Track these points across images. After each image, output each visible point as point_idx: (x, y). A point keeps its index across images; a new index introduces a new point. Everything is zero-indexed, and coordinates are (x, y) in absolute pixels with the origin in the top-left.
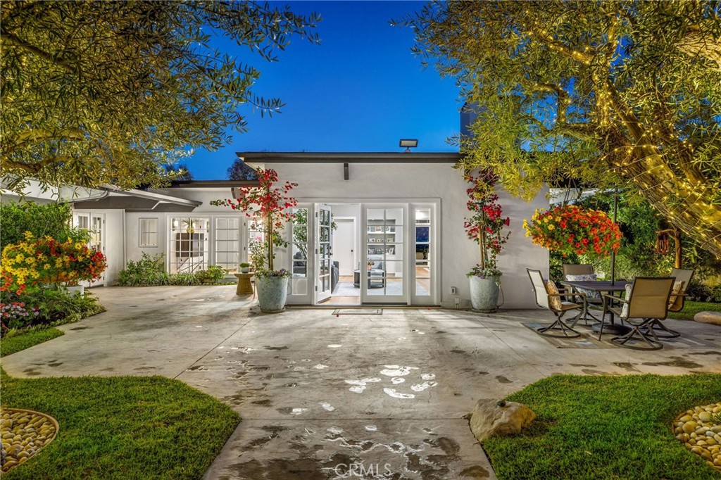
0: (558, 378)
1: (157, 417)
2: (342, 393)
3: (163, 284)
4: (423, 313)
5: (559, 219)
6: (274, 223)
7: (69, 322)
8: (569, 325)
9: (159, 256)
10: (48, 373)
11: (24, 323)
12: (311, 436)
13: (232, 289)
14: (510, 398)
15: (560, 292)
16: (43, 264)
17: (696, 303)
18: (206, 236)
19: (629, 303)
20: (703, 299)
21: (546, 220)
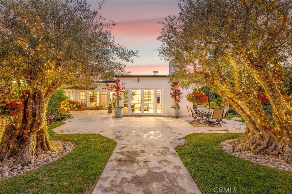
0: (194, 134)
1: (98, 142)
2: (140, 137)
3: (87, 110)
4: (159, 118)
5: (193, 95)
6: (119, 94)
7: (66, 120)
8: (198, 121)
9: (85, 102)
10: (65, 133)
11: (55, 120)
12: (134, 146)
13: (107, 111)
14: (182, 138)
15: (195, 112)
16: (71, 106)
17: (233, 115)
18: (98, 96)
19: (213, 115)
20: (235, 114)
21: (190, 96)
